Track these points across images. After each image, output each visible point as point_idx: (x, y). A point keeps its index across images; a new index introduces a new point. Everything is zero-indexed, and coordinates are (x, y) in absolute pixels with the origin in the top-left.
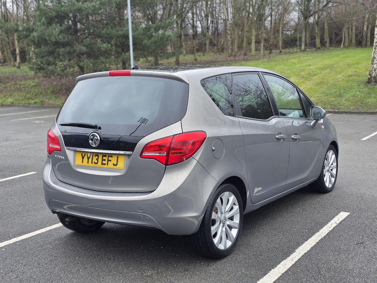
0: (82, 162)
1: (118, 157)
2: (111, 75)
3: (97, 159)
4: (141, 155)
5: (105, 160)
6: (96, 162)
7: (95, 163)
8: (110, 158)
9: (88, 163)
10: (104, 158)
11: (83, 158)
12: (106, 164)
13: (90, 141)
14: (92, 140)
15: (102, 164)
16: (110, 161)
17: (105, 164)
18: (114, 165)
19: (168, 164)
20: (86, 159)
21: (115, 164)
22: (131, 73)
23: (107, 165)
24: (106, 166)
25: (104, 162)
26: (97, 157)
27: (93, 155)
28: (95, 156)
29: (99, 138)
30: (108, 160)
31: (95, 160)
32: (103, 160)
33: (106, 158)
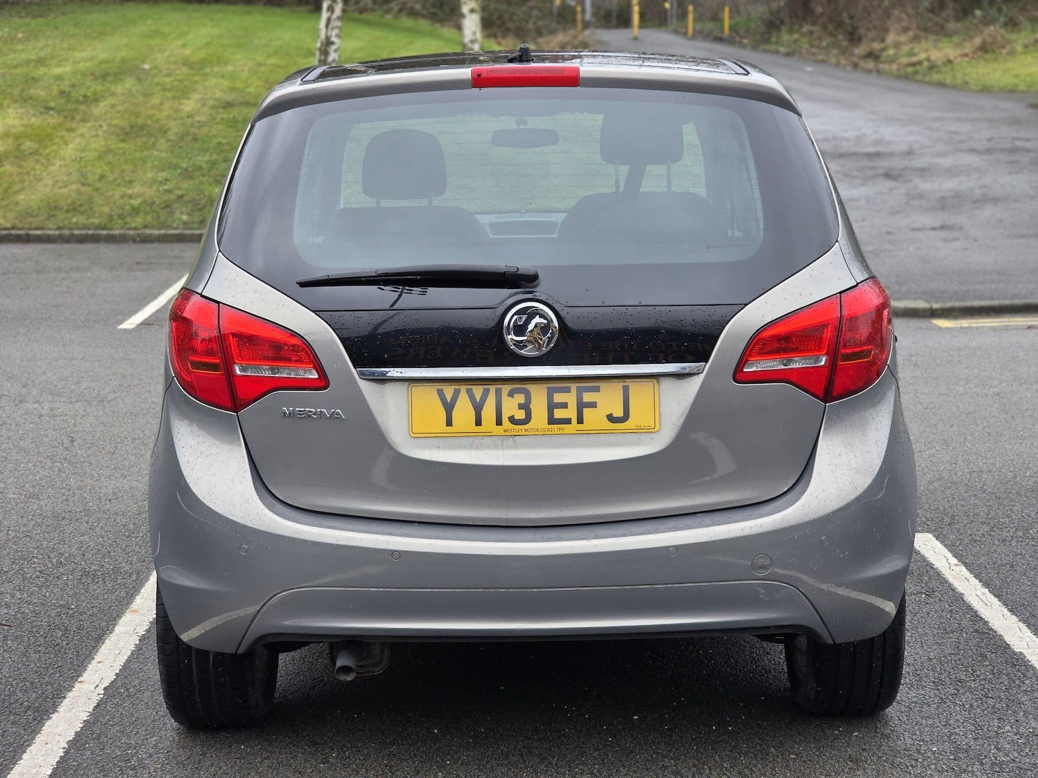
0: (450, 424)
1: (626, 391)
3: (526, 407)
4: (739, 376)
5: (563, 406)
6: (520, 415)
7: (512, 420)
8: (588, 397)
9: (478, 422)
10: (559, 398)
11: (449, 408)
12: (574, 420)
13: (511, 338)
14: (520, 330)
15: (552, 421)
16: (593, 405)
17: (567, 421)
18: (611, 418)
20: (465, 409)
21: (619, 413)
23: (580, 421)
24: (572, 428)
25: (559, 414)
26: (520, 398)
27: (498, 393)
28: (511, 394)
29: (556, 323)
30: (581, 406)
31: (512, 410)
32: (552, 407)
33: (571, 398)
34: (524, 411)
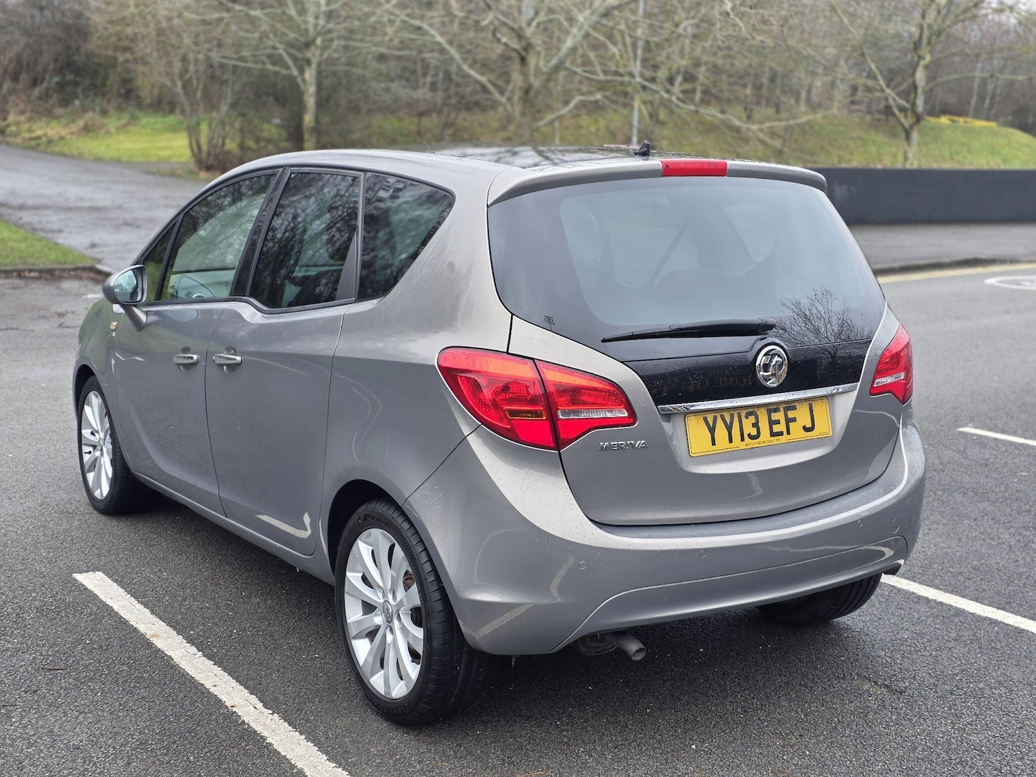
0: (714, 444)
1: (811, 407)
2: (669, 171)
3: (756, 425)
4: (871, 389)
5: (778, 422)
6: (754, 432)
7: (750, 437)
8: (791, 414)
9: (731, 441)
10: (775, 416)
11: (712, 430)
12: (785, 433)
13: (761, 374)
14: (767, 367)
15: (773, 434)
16: (794, 420)
17: (781, 434)
18: (806, 429)
20: (721, 430)
21: (809, 425)
23: (788, 433)
24: (784, 439)
25: (776, 428)
26: (752, 419)
28: (747, 419)
30: (789, 421)
31: (749, 429)
32: (772, 423)
33: (779, 416)
34: (755, 429)
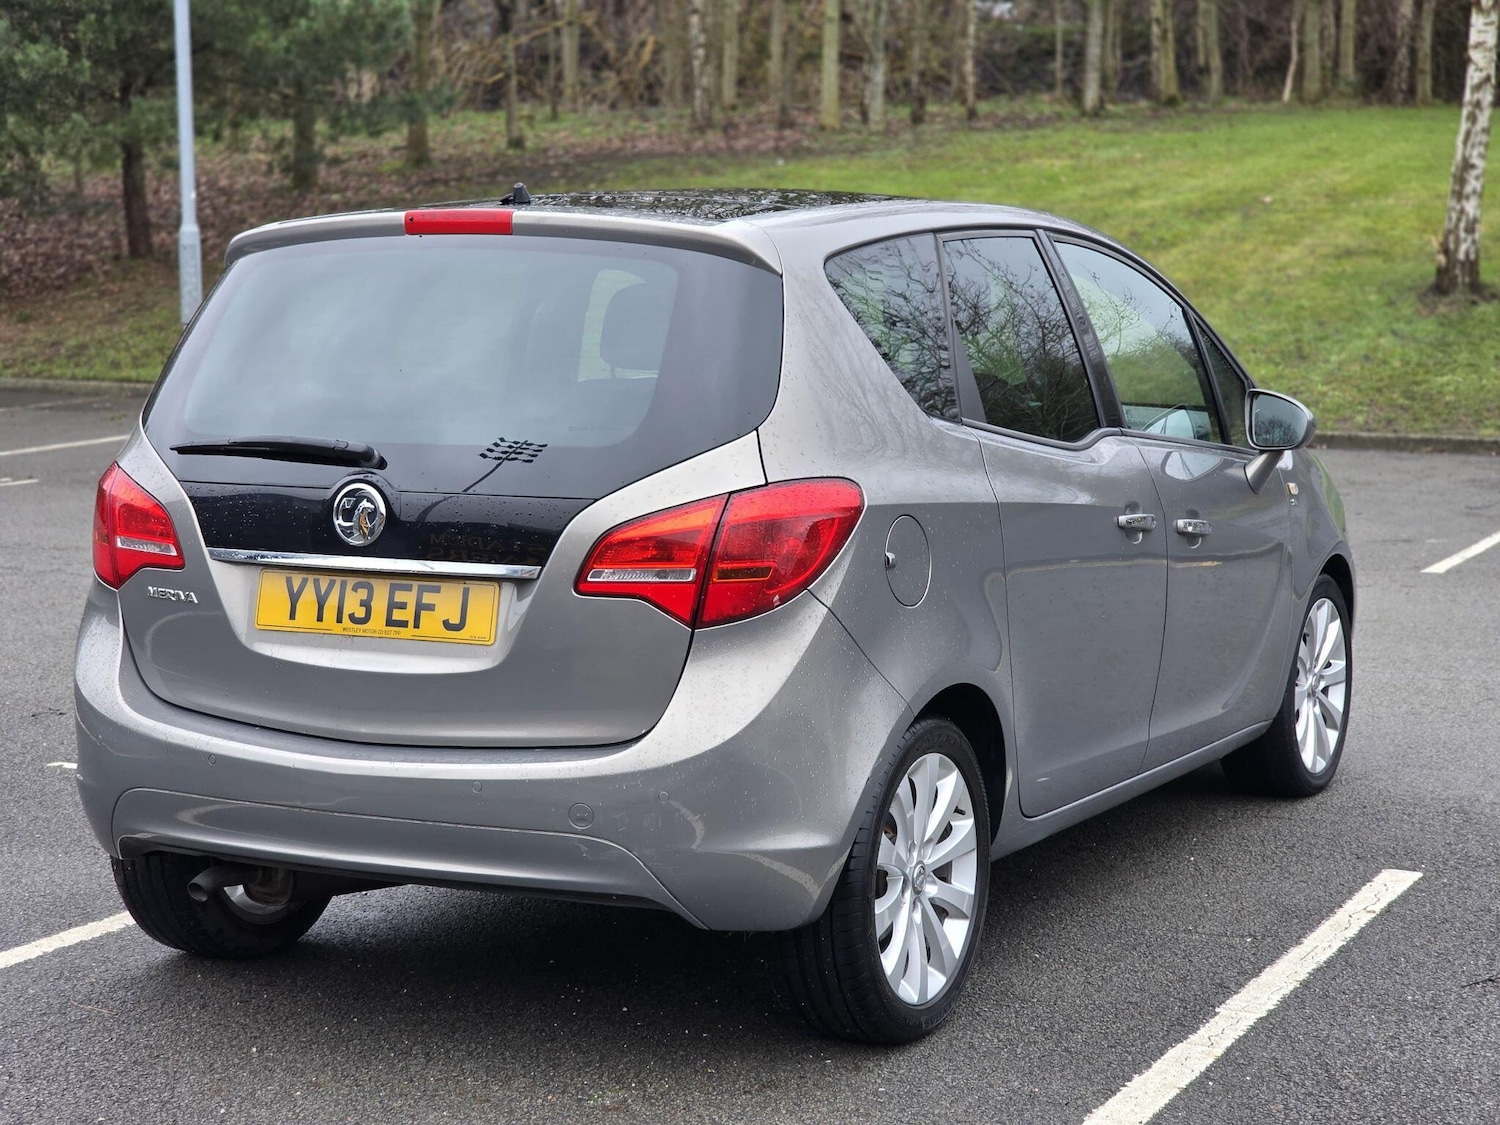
0: (292, 616)
1: (466, 593)
2: (414, 227)
3: (366, 604)
4: (580, 583)
5: (403, 606)
6: (360, 613)
7: (352, 618)
8: (427, 598)
9: (320, 619)
10: (400, 597)
11: (294, 599)
12: (411, 624)
13: (339, 522)
14: (348, 515)
15: (390, 622)
16: (431, 608)
17: (404, 624)
18: (447, 625)
19: (706, 618)
20: (308, 597)
21: (455, 620)
22: (515, 221)
23: (417, 626)
24: (408, 632)
25: (397, 615)
26: (363, 594)
27: (343, 586)
28: (355, 589)
29: (382, 509)
30: (421, 607)
31: (353, 606)
32: (393, 606)
33: (408, 597)
34: (364, 608)
